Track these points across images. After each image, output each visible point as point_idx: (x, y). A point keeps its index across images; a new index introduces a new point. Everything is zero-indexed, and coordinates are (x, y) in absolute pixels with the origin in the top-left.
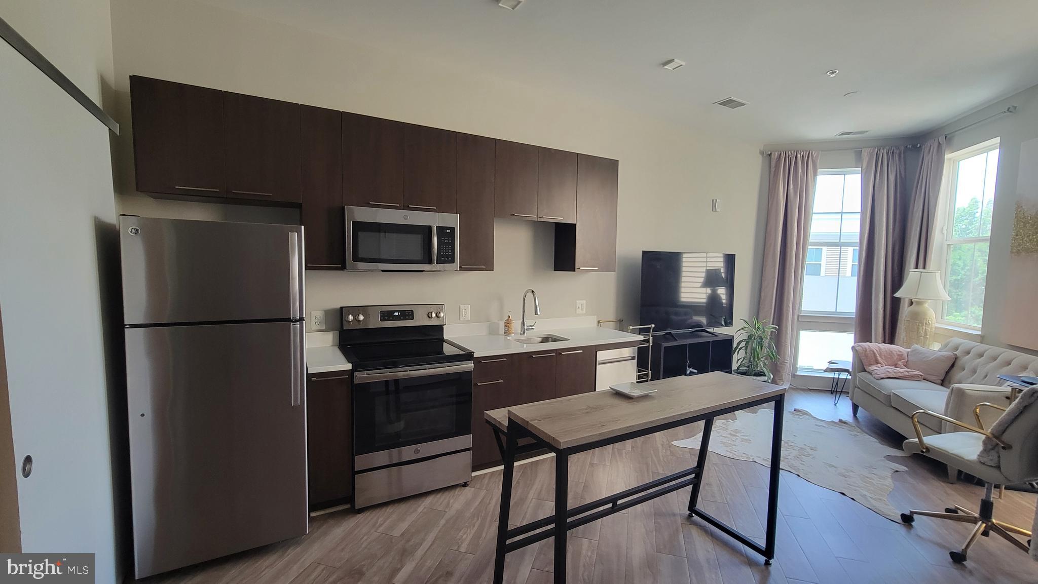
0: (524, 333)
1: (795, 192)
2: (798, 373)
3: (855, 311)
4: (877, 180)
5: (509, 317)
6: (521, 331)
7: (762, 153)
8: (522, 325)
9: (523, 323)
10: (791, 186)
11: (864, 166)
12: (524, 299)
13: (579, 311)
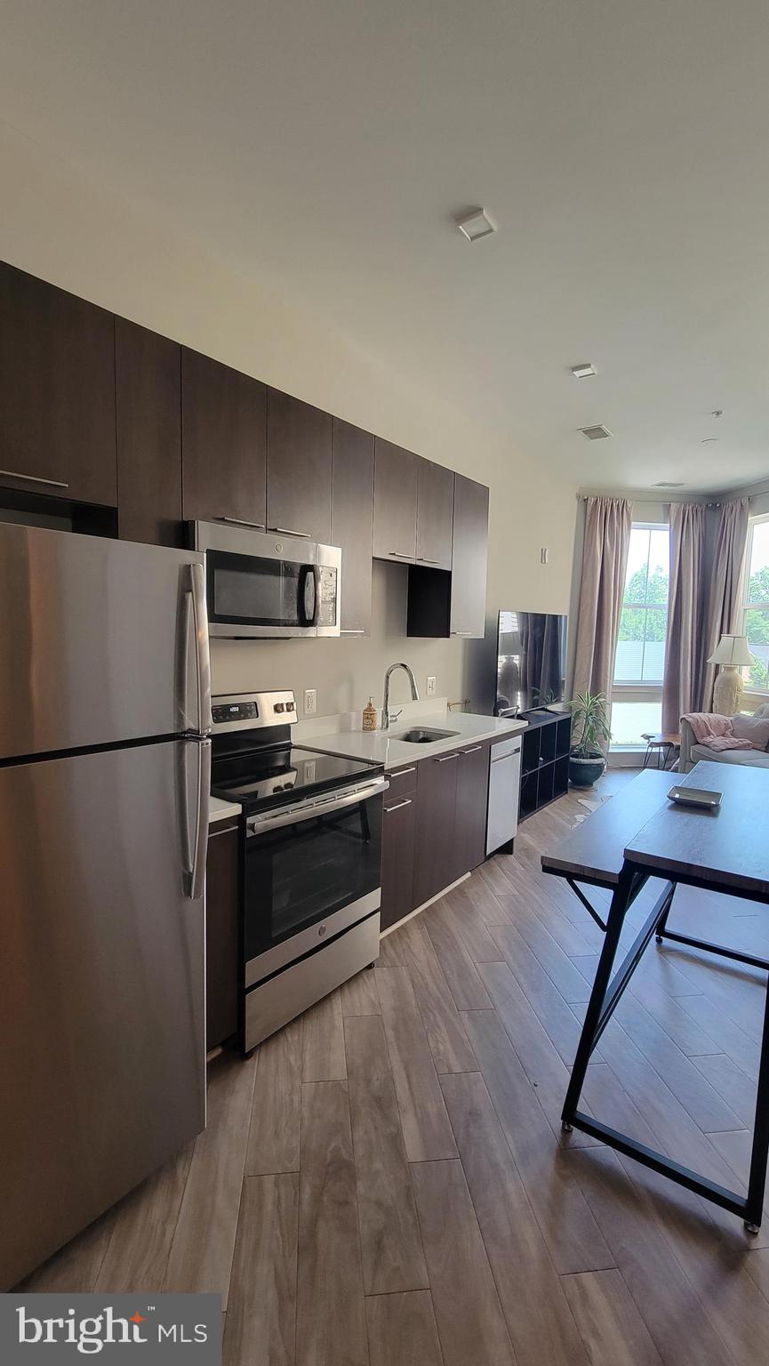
0: (387, 727)
1: (612, 549)
2: (610, 751)
3: (662, 679)
4: (684, 539)
5: (371, 705)
6: (383, 724)
7: (578, 497)
8: (385, 716)
9: (387, 713)
10: (608, 541)
11: (673, 521)
12: (388, 677)
13: (430, 692)
